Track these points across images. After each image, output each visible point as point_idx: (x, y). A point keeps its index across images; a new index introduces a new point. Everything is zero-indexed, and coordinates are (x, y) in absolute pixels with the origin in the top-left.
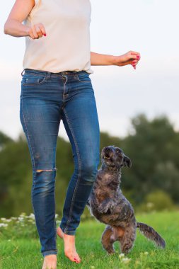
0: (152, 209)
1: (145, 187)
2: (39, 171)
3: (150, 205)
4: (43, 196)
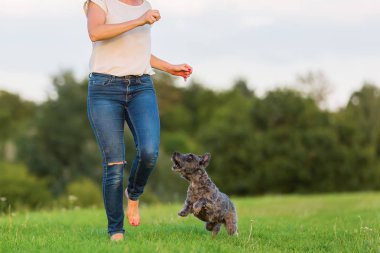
0: (75, 204)
1: (66, 173)
2: (111, 164)
3: (72, 198)
4: (115, 187)
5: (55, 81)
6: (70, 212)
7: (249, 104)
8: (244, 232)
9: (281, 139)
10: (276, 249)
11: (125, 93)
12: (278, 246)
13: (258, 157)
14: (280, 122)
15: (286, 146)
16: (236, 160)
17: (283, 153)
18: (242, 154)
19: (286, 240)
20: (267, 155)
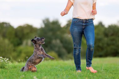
5: (44, 21)
6: (48, 61)
7: (103, 29)
8: (101, 68)
9: (113, 40)
10: (110, 74)
11: (83, 25)
12: (111, 73)
13: (105, 45)
14: (112, 35)
15: (114, 42)
16: (99, 46)
17: (113, 44)
18: (101, 44)
19: (114, 71)
20: (108, 45)
